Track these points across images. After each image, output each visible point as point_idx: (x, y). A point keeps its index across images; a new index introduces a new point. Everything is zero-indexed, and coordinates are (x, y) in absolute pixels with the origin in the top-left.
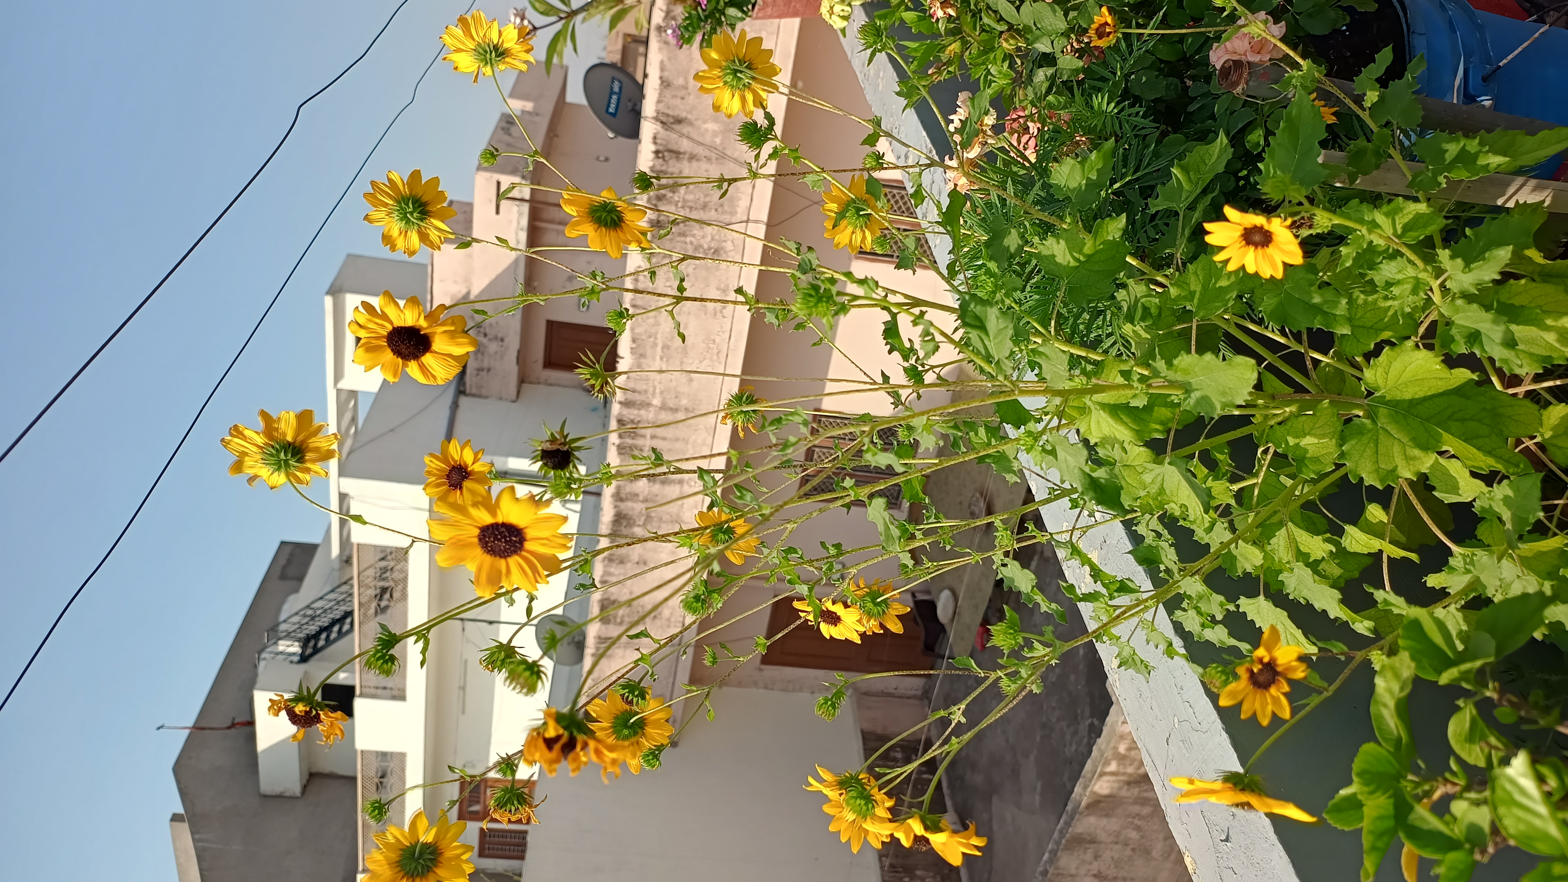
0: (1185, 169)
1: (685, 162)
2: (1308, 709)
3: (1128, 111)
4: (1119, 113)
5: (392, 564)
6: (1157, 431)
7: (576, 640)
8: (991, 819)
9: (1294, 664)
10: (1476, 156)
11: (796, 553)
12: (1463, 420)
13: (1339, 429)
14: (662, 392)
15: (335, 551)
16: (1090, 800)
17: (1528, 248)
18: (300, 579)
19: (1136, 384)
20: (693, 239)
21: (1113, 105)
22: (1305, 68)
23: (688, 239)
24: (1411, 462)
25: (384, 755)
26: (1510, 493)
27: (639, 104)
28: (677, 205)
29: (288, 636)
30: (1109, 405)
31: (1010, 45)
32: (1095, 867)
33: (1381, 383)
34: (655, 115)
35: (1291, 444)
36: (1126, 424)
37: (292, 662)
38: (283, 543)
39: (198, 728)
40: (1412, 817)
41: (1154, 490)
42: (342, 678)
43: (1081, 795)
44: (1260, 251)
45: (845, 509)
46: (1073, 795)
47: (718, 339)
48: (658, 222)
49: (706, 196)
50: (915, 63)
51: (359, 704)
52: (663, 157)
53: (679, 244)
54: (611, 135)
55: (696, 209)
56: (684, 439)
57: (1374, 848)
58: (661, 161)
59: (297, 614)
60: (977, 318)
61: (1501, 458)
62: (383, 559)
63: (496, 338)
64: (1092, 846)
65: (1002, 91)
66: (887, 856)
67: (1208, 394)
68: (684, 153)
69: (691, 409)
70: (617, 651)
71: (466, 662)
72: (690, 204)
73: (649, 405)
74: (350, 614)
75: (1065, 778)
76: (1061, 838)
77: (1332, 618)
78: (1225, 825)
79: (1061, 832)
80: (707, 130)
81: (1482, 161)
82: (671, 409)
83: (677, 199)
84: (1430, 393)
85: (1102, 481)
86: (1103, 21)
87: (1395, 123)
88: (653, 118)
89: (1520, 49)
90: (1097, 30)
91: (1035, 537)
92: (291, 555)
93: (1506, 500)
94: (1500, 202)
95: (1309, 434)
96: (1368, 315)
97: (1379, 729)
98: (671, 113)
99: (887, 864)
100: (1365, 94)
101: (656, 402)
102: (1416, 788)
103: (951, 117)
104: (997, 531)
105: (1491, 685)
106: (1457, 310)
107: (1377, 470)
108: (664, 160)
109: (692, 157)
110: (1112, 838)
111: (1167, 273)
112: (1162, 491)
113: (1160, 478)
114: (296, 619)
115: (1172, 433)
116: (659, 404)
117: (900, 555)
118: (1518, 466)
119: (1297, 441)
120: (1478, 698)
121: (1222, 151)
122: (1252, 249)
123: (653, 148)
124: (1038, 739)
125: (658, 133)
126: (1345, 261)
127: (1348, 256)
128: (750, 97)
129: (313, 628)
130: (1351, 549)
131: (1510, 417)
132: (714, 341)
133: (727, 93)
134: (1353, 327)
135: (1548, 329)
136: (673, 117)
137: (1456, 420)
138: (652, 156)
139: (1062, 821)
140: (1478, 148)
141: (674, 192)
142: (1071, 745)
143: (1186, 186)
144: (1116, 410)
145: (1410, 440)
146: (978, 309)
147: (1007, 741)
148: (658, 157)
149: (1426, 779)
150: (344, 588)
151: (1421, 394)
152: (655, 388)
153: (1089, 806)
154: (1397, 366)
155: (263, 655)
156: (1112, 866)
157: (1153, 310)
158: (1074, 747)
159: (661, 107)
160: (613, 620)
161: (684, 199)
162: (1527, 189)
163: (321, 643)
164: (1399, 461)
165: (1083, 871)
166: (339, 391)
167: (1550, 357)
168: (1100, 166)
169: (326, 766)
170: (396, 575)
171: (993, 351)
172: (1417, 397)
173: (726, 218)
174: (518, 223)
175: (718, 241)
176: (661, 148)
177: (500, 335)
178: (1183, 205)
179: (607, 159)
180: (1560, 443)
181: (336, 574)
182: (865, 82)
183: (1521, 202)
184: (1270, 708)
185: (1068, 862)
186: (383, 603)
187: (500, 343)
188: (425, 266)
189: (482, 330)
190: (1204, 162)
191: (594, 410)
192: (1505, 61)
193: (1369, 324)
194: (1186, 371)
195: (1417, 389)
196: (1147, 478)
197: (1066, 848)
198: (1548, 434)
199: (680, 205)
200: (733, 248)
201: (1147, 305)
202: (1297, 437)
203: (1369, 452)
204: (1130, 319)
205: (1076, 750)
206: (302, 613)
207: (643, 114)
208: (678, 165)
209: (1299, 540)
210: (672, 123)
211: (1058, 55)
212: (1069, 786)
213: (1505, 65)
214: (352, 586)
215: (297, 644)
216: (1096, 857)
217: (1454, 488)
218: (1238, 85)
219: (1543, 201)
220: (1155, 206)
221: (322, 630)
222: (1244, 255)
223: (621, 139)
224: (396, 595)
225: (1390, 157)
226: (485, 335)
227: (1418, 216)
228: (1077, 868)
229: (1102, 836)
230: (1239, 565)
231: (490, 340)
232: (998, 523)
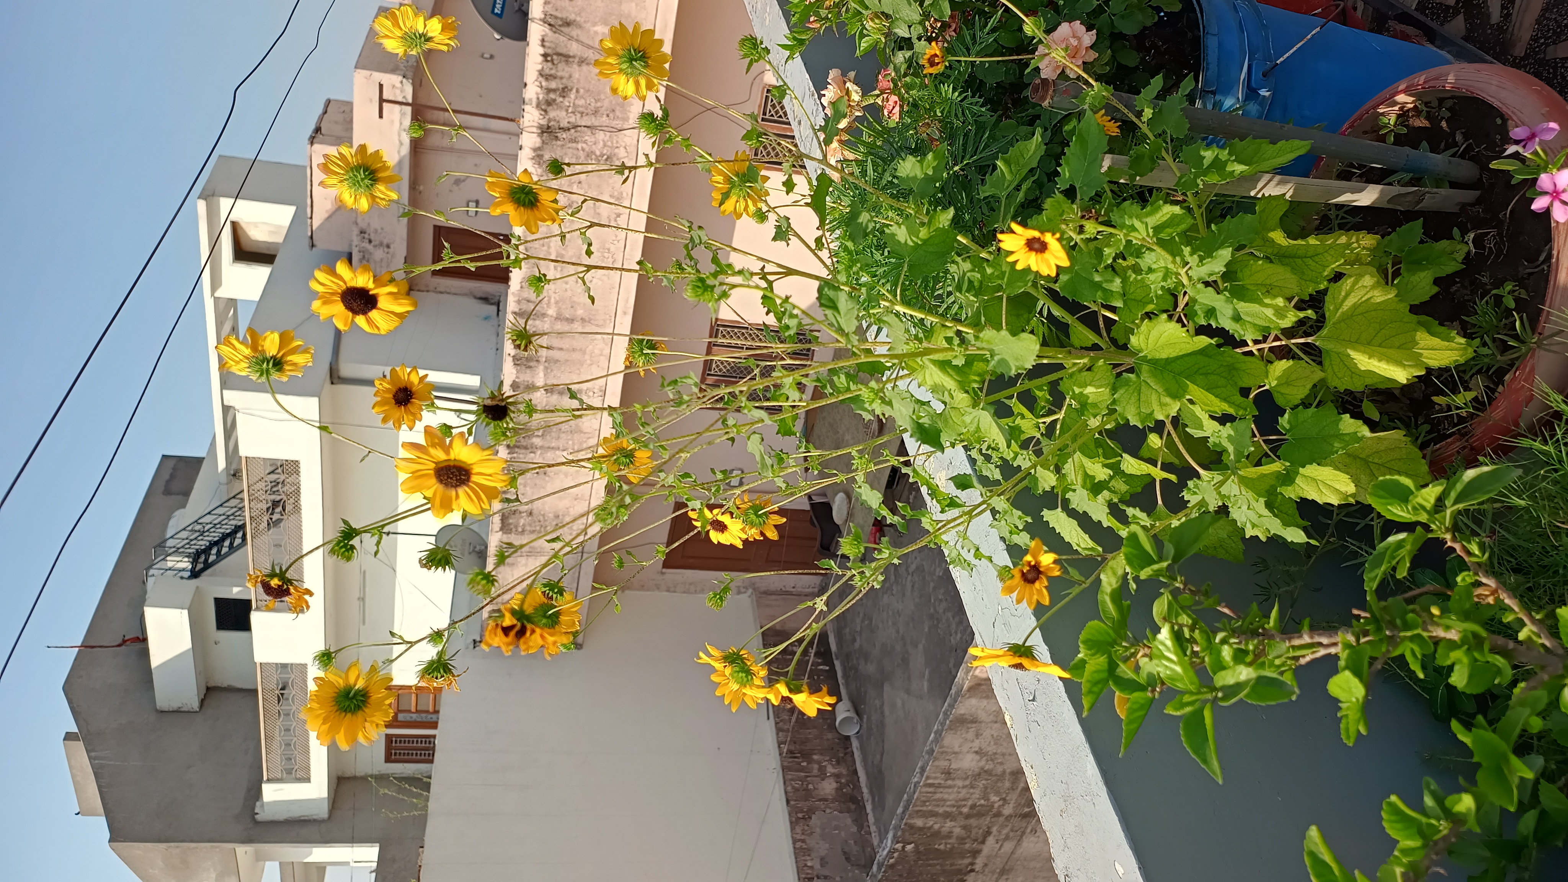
0: (1007, 162)
1: (575, 66)
2: (1071, 596)
3: (970, 100)
4: (962, 101)
5: (282, 477)
6: (975, 381)
7: (477, 549)
8: (882, 705)
9: (1052, 566)
10: (1225, 163)
11: (691, 477)
12: (1206, 374)
13: (1112, 381)
14: (557, 303)
15: (222, 464)
16: (972, 684)
17: (1274, 230)
18: (187, 494)
19: (956, 348)
20: (584, 145)
21: (956, 94)
22: (1096, 89)
23: (580, 146)
24: (1164, 408)
25: (284, 666)
26: (1232, 433)
27: (525, 4)
28: (567, 110)
29: (177, 551)
30: (938, 361)
31: (876, 24)
32: (976, 744)
33: (1143, 346)
34: (543, 16)
35: (1077, 392)
36: (951, 376)
37: (182, 578)
38: (165, 457)
39: (86, 646)
40: (1118, 670)
41: (972, 428)
42: (235, 592)
43: (963, 679)
44: (1040, 256)
45: (730, 442)
46: (956, 680)
47: (612, 249)
48: (549, 127)
49: (596, 101)
50: (797, 16)
51: (256, 618)
52: (552, 61)
53: (571, 150)
54: (497, 37)
55: (587, 114)
56: (581, 350)
57: (1090, 692)
58: (549, 64)
59: (184, 529)
60: (831, 300)
61: (1233, 403)
62: (273, 472)
63: (381, 244)
64: (974, 725)
65: (876, 45)
66: (785, 743)
67: (1007, 358)
68: (574, 57)
69: (587, 319)
70: (519, 559)
71: (364, 572)
72: (581, 109)
73: (544, 315)
74: (242, 527)
75: (951, 665)
76: (945, 720)
77: (1105, 526)
78: (1032, 688)
79: (945, 713)
80: (596, 33)
81: (1229, 168)
82: (567, 319)
83: (568, 104)
84: (1181, 354)
85: (927, 425)
86: (933, 52)
87: (1169, 132)
88: (540, 20)
89: (1295, 49)
90: (929, 59)
91: (888, 461)
92: (175, 469)
93: (1229, 437)
94: (1252, 194)
95: (1090, 385)
96: (1138, 290)
97: (1103, 611)
98: (559, 15)
99: (785, 750)
100: (1143, 111)
101: (551, 312)
102: (1126, 651)
103: (822, 92)
104: (854, 459)
105: (1179, 579)
106: (1198, 292)
107: (1139, 414)
108: (553, 64)
109: (582, 61)
110: (992, 718)
111: (990, 250)
112: (978, 429)
113: (976, 420)
114: (184, 534)
115: (986, 384)
116: (555, 315)
117: (776, 479)
118: (1246, 410)
119: (1081, 390)
120: (1171, 588)
121: (1038, 147)
122: (1034, 253)
123: (541, 51)
124: (926, 630)
125: (546, 35)
126: (1107, 259)
127: (1110, 254)
128: (643, 82)
129: (203, 543)
130: (1127, 472)
131: (1244, 371)
132: (609, 250)
133: (623, 78)
134: (1125, 302)
135: (1267, 306)
136: (562, 19)
137: (1201, 374)
138: (541, 59)
139: (946, 704)
140: (1227, 157)
141: (564, 97)
142: (956, 633)
143: (1008, 177)
144: (944, 365)
145: (1165, 390)
146: (831, 293)
147: (898, 632)
148: (547, 61)
149: (1132, 645)
150: (233, 502)
151: (1174, 355)
152: (550, 298)
153: (970, 689)
154: (1154, 333)
155: (151, 572)
156: (992, 743)
157: (976, 284)
158: (959, 635)
159: (549, 8)
160: (514, 530)
161: (574, 104)
162: (1273, 183)
163: (212, 558)
164: (1155, 406)
165: (965, 749)
166: (217, 300)
167: (1268, 327)
168: (935, 164)
169: (223, 680)
170: (288, 488)
171: (844, 326)
172: (1171, 356)
173: (618, 124)
174: (401, 124)
175: (611, 147)
176: (549, 51)
177: (385, 242)
178: (1004, 194)
179: (492, 57)
180: (1283, 390)
181: (224, 488)
182: (753, 13)
183: (1266, 195)
184: (1035, 597)
185: (952, 740)
186: (275, 517)
187: (386, 250)
188: (305, 167)
189: (366, 236)
190: (1023, 156)
191: (486, 318)
192: (1282, 59)
193: (1139, 298)
194: (988, 342)
195: (1171, 351)
196: (967, 419)
197: (950, 728)
198: (1274, 383)
199: (570, 110)
200: (626, 154)
201: (972, 279)
202: (1081, 387)
203: (1133, 400)
204: (959, 288)
205: (961, 638)
206: (190, 528)
207: (530, 16)
208: (567, 69)
209: (1086, 465)
210: (560, 26)
211: (914, 40)
212: (954, 673)
213: (1282, 63)
214: (242, 500)
215: (186, 559)
216: (978, 735)
217: (1200, 427)
218: (1045, 100)
219: (1284, 194)
220: (983, 192)
221: (212, 544)
222: (1028, 259)
223: (507, 41)
224: (288, 508)
225: (1163, 159)
226: (370, 241)
227: (1174, 216)
228: (960, 747)
229: (982, 716)
230: (1040, 485)
231: (375, 246)
232: (854, 453)
